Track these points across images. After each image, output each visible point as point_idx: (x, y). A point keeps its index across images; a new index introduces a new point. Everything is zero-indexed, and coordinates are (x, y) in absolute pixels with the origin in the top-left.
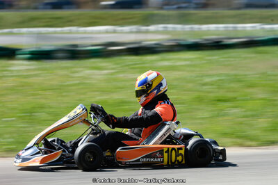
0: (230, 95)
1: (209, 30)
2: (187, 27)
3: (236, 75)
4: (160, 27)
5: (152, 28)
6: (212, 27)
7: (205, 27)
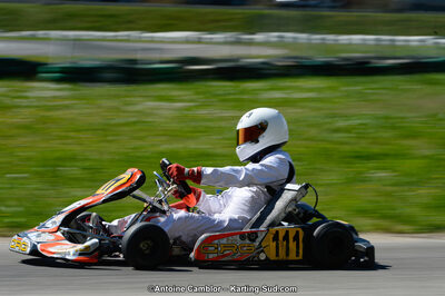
0: (376, 149)
1: (350, 44)
2: (317, 38)
3: (387, 118)
4: (273, 36)
5: (259, 37)
6: (356, 38)
7: (344, 39)
